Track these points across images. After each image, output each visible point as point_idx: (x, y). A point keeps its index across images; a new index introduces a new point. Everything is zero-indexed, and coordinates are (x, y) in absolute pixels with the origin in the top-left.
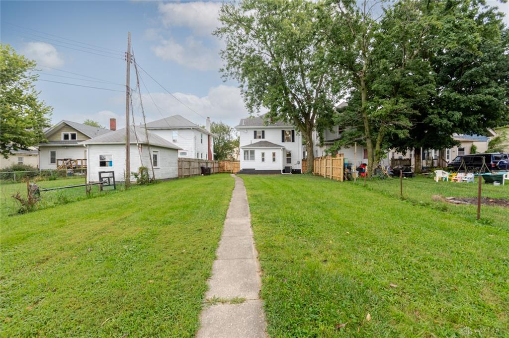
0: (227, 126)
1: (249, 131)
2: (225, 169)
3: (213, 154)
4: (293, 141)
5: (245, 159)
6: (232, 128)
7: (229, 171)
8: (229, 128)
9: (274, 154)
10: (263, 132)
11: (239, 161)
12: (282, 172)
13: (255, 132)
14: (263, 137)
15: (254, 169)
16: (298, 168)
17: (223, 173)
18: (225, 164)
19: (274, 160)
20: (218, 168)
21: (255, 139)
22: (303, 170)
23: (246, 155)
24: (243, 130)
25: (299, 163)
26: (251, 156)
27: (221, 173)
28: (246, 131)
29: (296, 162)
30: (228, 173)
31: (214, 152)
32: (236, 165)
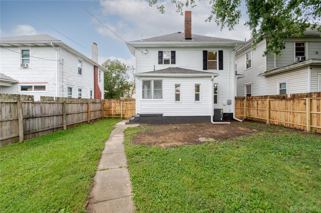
0: (123, 64)
1: (150, 51)
2: (113, 113)
3: (103, 92)
4: (221, 68)
5: (143, 97)
6: (128, 67)
7: (118, 115)
8: (125, 67)
9: (198, 87)
10: (173, 53)
11: (135, 100)
12: (212, 121)
13: (161, 54)
14: (174, 62)
15: (161, 115)
16: (228, 112)
17: (109, 118)
18: (113, 105)
19: (197, 98)
20: (101, 110)
21: (160, 65)
22: (236, 113)
23: (146, 89)
24: (142, 50)
25: (229, 103)
26: (155, 91)
27: (105, 118)
28: (145, 52)
29: (225, 102)
30: (116, 118)
31: (105, 89)
32: (129, 106)
